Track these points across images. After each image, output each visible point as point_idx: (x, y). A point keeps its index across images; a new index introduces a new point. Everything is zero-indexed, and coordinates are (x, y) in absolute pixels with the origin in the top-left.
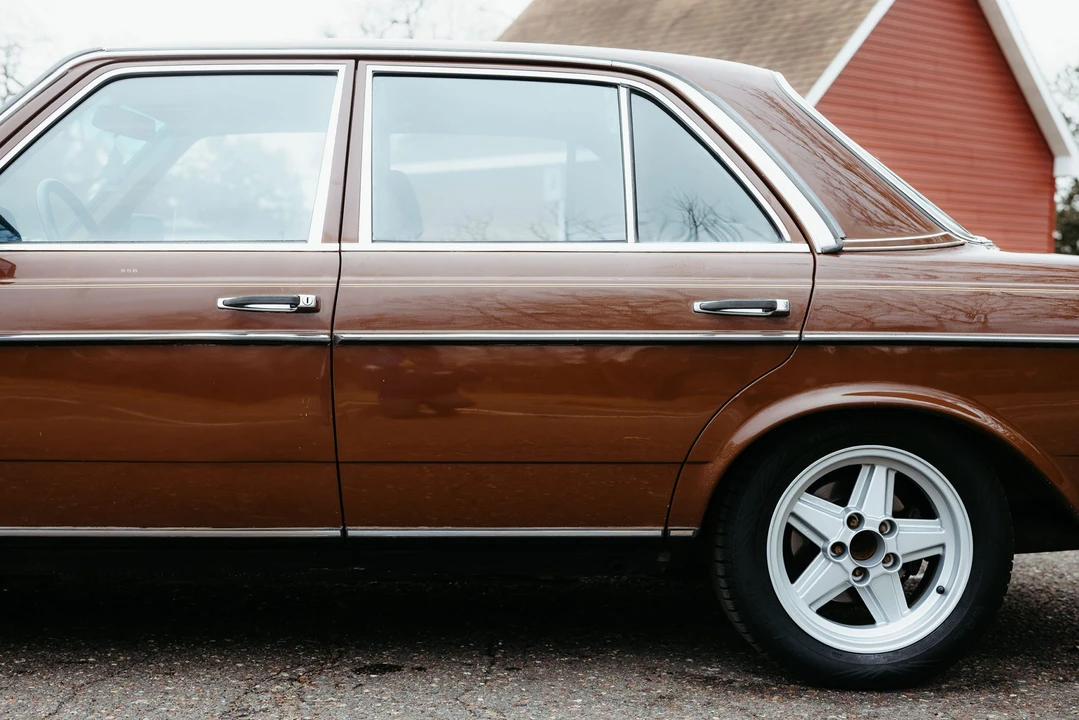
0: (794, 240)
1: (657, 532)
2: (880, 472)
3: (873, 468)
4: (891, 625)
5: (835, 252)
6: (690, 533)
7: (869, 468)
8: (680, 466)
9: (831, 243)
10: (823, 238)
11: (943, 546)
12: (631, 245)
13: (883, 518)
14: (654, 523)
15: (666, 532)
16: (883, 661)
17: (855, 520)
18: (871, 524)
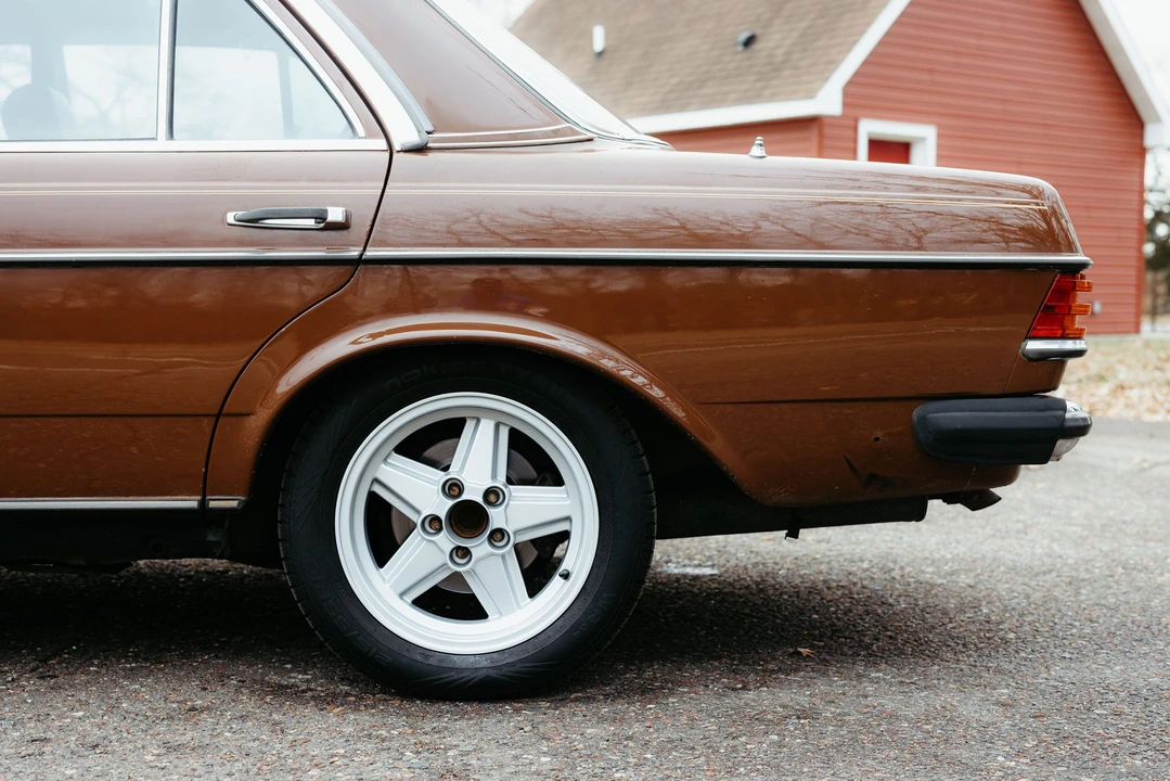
0: (369, 135)
1: (191, 503)
2: (487, 426)
3: (478, 420)
4: (504, 618)
5: (421, 149)
6: (234, 504)
7: (474, 422)
8: (214, 419)
9: (414, 139)
10: (405, 132)
11: (568, 519)
12: (162, 143)
13: (489, 483)
14: (187, 491)
15: (203, 503)
16: (484, 663)
17: (453, 488)
18: (473, 493)
